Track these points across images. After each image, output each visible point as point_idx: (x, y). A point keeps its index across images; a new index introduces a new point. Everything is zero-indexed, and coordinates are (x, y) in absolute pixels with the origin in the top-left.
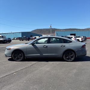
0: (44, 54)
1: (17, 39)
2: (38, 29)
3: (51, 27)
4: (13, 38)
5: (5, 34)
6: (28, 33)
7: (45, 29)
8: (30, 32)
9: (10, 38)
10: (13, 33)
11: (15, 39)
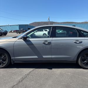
0: (44, 57)
1: (14, 32)
2: (35, 22)
3: (49, 19)
4: (10, 31)
5: (2, 26)
6: (25, 25)
7: (43, 22)
8: (27, 25)
9: (7, 31)
10: (10, 26)
11: (12, 31)
